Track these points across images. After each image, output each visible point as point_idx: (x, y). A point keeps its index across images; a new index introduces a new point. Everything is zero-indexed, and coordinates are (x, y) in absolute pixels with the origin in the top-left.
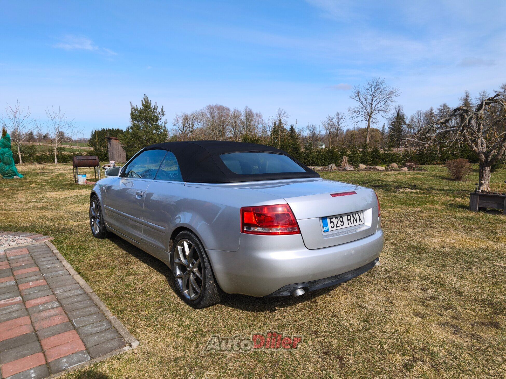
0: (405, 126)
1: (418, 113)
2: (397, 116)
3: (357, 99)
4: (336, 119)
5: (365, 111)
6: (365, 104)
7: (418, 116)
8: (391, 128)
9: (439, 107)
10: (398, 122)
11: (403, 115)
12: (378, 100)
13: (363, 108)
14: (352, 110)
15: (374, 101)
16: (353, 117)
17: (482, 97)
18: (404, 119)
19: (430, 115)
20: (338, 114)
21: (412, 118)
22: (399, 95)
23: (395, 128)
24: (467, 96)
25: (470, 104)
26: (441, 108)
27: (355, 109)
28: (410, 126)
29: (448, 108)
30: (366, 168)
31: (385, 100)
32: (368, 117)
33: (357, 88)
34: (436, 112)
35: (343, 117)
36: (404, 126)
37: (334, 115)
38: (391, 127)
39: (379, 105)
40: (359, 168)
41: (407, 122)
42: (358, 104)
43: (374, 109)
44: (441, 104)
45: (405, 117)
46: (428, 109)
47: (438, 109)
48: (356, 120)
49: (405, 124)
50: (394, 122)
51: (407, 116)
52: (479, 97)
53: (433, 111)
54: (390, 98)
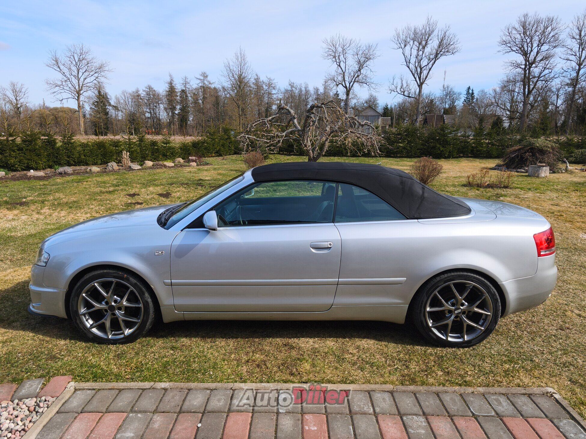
0: (110, 108)
1: (123, 93)
2: (98, 94)
3: (56, 67)
4: (12, 92)
5: (70, 85)
6: (69, 76)
7: (125, 97)
8: (94, 109)
9: (144, 89)
10: (102, 102)
11: (106, 94)
12: (87, 74)
13: (66, 81)
14: (52, 83)
15: (80, 74)
16: (55, 92)
17: (184, 82)
18: (108, 99)
19: (136, 97)
20: (13, 85)
21: (117, 99)
22: (113, 70)
23: (99, 108)
24: (172, 80)
25: (175, 89)
26: (147, 90)
27: (56, 82)
28: (116, 108)
29: (154, 91)
30: (153, 165)
31: (96, 75)
32: (77, 95)
33: (53, 54)
34: (143, 94)
35: (23, 90)
36: (108, 107)
37: (7, 85)
38: (93, 107)
39: (88, 80)
40: (145, 165)
41: (112, 103)
42: (60, 76)
43: (83, 85)
44: (146, 85)
45: (109, 97)
46: (134, 90)
47: (144, 91)
48: (60, 97)
49: (110, 105)
50: (97, 102)
51: (110, 96)
52: (182, 82)
53: (140, 93)
54: (102, 73)
